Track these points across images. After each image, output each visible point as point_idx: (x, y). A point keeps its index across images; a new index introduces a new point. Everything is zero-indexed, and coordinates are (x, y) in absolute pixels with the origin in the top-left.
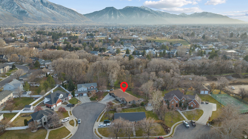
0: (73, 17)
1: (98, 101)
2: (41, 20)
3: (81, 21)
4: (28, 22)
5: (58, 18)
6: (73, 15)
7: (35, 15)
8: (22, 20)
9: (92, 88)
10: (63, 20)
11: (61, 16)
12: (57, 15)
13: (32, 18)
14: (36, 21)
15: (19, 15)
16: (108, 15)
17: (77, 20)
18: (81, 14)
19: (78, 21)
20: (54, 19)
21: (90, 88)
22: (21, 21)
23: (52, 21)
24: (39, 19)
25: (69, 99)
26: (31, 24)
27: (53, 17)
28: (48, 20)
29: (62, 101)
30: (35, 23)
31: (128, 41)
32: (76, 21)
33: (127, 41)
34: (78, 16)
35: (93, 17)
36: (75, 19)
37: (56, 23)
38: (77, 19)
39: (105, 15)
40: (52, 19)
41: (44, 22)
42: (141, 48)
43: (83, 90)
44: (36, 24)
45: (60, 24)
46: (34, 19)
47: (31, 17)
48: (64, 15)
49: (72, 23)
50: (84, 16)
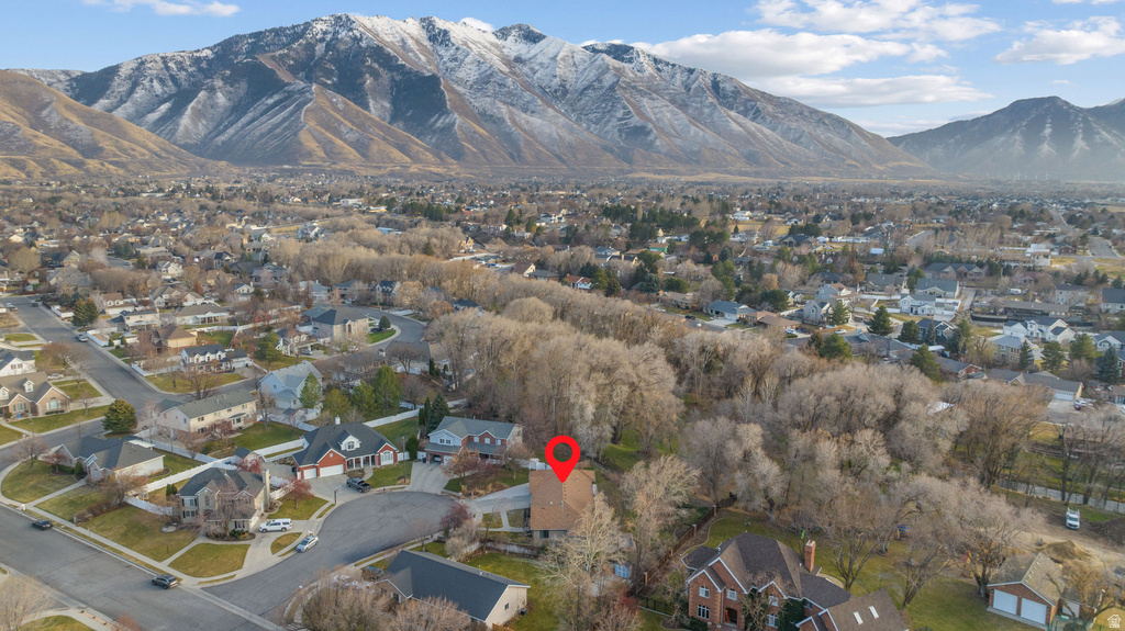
0: (838, 151)
1: (459, 498)
2: (698, 162)
3: (875, 166)
4: (647, 172)
5: (771, 153)
6: (837, 141)
7: (678, 142)
8: (630, 161)
9: (487, 441)
10: (788, 161)
11: (785, 143)
12: (768, 142)
13: (666, 155)
14: (681, 168)
15: (622, 144)
16: (1018, 137)
17: (851, 162)
18: (878, 138)
19: (856, 166)
20: (751, 158)
21: (482, 439)
22: (626, 166)
23: (741, 165)
24: (692, 158)
25: (383, 464)
26: (657, 177)
27: (751, 148)
28: (725, 160)
29: (350, 465)
30: (672, 172)
31: (963, 268)
32: (848, 165)
33: (955, 269)
34: (864, 143)
35: (939, 151)
36: (844, 160)
37: (757, 174)
38: (855, 160)
39: (1003, 139)
40: (746, 157)
41: (706, 172)
42: (995, 314)
43: (449, 442)
44: (677, 177)
45: (772, 178)
46: (671, 157)
47: (664, 150)
48: (796, 141)
49: (826, 174)
50: (890, 145)
